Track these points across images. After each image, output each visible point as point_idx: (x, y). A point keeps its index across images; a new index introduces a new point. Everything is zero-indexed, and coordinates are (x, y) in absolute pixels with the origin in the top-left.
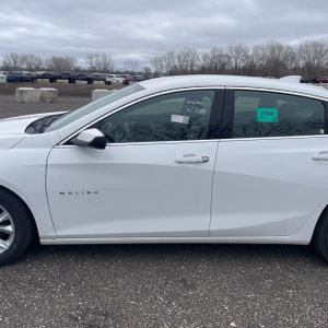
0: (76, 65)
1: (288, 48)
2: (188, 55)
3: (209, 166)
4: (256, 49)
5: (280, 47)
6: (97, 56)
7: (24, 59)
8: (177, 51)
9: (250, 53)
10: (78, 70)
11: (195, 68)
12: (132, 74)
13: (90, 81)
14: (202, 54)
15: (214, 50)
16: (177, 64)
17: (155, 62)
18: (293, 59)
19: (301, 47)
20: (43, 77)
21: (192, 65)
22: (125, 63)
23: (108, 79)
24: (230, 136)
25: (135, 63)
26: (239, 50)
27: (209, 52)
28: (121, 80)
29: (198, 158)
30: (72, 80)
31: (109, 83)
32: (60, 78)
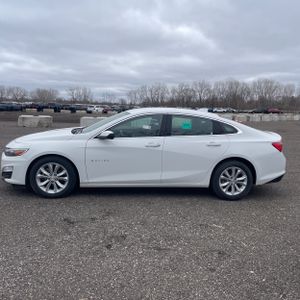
0: (59, 96)
1: (244, 84)
2: (159, 88)
3: (160, 148)
4: (216, 85)
5: (237, 84)
6: (77, 88)
7: (10, 91)
8: (150, 86)
9: (212, 88)
10: (60, 101)
11: (165, 100)
12: (110, 104)
13: (73, 110)
14: (171, 88)
15: (181, 85)
16: (149, 96)
18: (249, 93)
19: (254, 83)
20: (31, 107)
21: (162, 98)
22: (103, 95)
23: (89, 109)
24: (169, 134)
25: (112, 95)
26: (203, 85)
27: (177, 86)
28: (101, 110)
29: (156, 144)
30: (57, 110)
31: (90, 112)
32: (47, 107)
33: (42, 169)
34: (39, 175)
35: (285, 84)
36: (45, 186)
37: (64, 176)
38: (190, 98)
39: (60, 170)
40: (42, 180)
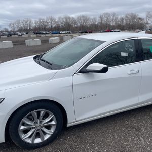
1: (73, 18)
2: (27, 21)
4: (59, 18)
5: (69, 18)
9: (57, 20)
11: (32, 28)
15: (40, 19)
17: (10, 25)
18: (75, 23)
19: (78, 18)
21: (30, 27)
26: (51, 19)
27: (37, 20)
29: (136, 71)
33: (25, 120)
34: (22, 127)
35: (92, 17)
36: (30, 137)
37: (51, 120)
38: (45, 26)
39: (46, 116)
40: (26, 131)
